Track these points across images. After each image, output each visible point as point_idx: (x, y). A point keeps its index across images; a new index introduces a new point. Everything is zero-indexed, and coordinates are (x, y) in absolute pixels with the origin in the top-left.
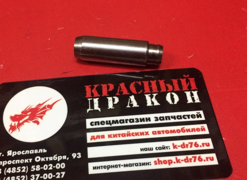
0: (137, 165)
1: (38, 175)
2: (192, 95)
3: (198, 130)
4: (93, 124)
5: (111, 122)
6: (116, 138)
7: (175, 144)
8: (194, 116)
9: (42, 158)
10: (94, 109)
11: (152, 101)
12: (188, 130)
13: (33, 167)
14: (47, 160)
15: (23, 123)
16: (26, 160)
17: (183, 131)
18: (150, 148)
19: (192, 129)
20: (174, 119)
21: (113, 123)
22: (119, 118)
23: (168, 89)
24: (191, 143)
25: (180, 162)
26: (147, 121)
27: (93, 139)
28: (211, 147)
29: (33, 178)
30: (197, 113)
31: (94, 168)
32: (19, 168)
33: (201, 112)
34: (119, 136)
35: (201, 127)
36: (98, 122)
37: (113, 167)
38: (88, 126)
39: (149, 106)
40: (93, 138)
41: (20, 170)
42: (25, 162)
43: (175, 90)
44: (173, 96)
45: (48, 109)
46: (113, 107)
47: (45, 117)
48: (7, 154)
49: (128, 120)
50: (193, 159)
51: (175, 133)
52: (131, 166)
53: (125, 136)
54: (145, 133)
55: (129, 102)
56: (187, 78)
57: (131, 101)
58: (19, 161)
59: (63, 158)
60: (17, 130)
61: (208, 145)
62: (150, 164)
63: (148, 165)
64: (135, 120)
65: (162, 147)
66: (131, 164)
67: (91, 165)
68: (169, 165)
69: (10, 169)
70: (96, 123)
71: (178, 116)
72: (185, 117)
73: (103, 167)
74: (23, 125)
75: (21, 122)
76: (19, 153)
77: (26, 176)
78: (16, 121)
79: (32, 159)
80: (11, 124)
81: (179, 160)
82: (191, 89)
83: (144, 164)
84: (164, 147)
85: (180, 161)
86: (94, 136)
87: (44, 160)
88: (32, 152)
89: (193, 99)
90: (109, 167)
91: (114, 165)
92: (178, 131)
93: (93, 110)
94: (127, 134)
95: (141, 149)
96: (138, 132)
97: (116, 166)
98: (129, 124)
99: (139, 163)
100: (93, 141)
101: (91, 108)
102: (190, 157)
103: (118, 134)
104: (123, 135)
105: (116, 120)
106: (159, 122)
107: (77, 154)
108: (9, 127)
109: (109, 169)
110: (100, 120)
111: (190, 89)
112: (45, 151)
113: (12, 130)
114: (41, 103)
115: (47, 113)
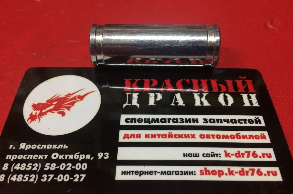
0: (177, 173)
1: (52, 176)
2: (249, 98)
3: (257, 137)
4: (128, 120)
5: (151, 120)
6: (155, 139)
7: (228, 152)
8: (252, 121)
9: (60, 155)
10: (132, 104)
11: (201, 101)
12: (245, 137)
13: (47, 165)
14: (66, 158)
15: (45, 113)
16: (40, 156)
17: (239, 137)
18: (196, 154)
19: (250, 136)
20: (227, 122)
21: (152, 122)
22: (160, 117)
23: (221, 90)
24: (249, 153)
25: (233, 175)
26: (194, 122)
27: (126, 138)
28: (273, 159)
29: (44, 179)
30: (256, 118)
31: (123, 173)
32: (30, 165)
33: (261, 118)
34: (159, 137)
35: (261, 135)
36: (135, 119)
37: (146, 174)
38: (123, 123)
39: (197, 106)
40: (126, 136)
41: (30, 167)
42: (39, 158)
43: (229, 91)
44: (227, 97)
45: (78, 99)
46: (154, 104)
47: (73, 109)
48: (20, 147)
49: (171, 119)
50: (251, 172)
51: (228, 138)
52: (170, 174)
53: (166, 137)
54: (191, 136)
55: (174, 100)
56: (243, 80)
57: (176, 99)
58: (31, 156)
59: (86, 157)
60: (38, 120)
61: (270, 156)
62: (194, 173)
63: (191, 174)
64: (179, 121)
65: (211, 154)
66: (170, 172)
67: (119, 169)
68: (220, 176)
69: (19, 165)
70: (132, 119)
71: (232, 120)
72: (241, 121)
73: (134, 173)
74: (46, 115)
75: (44, 111)
76: (34, 147)
77: (37, 175)
78: (38, 110)
79: (47, 155)
80: (32, 113)
81: (233, 171)
82: (249, 92)
83: (186, 173)
84: (214, 155)
85: (234, 173)
86: (128, 135)
87: (63, 158)
88: (49, 147)
89: (251, 102)
90: (142, 173)
91: (148, 171)
92: (232, 137)
93: (130, 105)
94: (168, 135)
95: (184, 154)
96: (183, 134)
97: (151, 173)
98: (171, 124)
99: (181, 171)
100: (126, 140)
101: (128, 103)
102: (246, 169)
103: (158, 135)
104: (164, 136)
105: (156, 119)
106: (209, 124)
107: (104, 154)
108: (29, 116)
109: (141, 175)
110: (137, 117)
111: (247, 91)
112: (66, 147)
113: (31, 120)
114: (71, 93)
115: (76, 104)
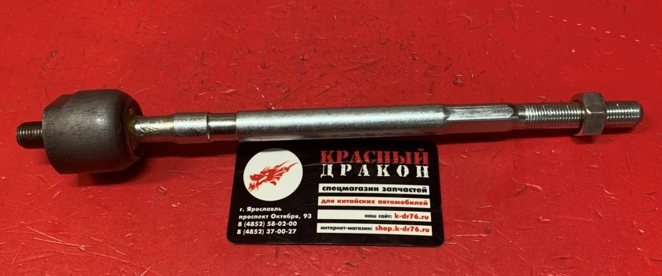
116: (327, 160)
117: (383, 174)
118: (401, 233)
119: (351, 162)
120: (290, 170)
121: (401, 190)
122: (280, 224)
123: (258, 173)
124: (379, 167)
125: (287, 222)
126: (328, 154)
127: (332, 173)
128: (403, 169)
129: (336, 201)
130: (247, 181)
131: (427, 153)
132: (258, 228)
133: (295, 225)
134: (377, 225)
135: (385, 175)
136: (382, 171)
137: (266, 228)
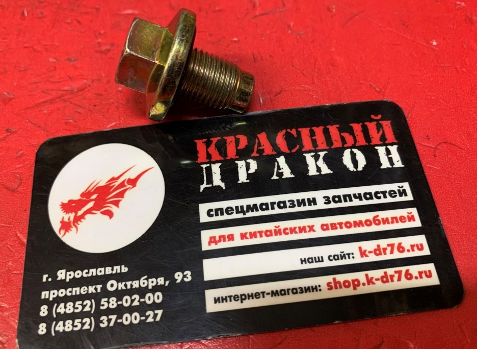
116: (209, 156)
117: (319, 169)
118: (379, 287)
119: (255, 154)
120: (139, 183)
121: (359, 197)
122: (126, 301)
123: (77, 197)
124: (309, 158)
125: (142, 296)
126: (208, 144)
127: (222, 180)
128: (353, 156)
129: (237, 237)
130: (56, 216)
131: (389, 122)
132: (83, 315)
133: (158, 301)
134: (329, 278)
135: (323, 173)
136: (315, 166)
137: (98, 314)
